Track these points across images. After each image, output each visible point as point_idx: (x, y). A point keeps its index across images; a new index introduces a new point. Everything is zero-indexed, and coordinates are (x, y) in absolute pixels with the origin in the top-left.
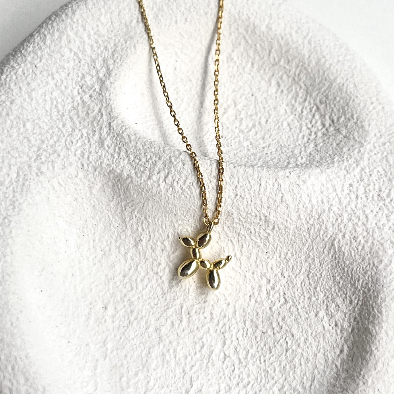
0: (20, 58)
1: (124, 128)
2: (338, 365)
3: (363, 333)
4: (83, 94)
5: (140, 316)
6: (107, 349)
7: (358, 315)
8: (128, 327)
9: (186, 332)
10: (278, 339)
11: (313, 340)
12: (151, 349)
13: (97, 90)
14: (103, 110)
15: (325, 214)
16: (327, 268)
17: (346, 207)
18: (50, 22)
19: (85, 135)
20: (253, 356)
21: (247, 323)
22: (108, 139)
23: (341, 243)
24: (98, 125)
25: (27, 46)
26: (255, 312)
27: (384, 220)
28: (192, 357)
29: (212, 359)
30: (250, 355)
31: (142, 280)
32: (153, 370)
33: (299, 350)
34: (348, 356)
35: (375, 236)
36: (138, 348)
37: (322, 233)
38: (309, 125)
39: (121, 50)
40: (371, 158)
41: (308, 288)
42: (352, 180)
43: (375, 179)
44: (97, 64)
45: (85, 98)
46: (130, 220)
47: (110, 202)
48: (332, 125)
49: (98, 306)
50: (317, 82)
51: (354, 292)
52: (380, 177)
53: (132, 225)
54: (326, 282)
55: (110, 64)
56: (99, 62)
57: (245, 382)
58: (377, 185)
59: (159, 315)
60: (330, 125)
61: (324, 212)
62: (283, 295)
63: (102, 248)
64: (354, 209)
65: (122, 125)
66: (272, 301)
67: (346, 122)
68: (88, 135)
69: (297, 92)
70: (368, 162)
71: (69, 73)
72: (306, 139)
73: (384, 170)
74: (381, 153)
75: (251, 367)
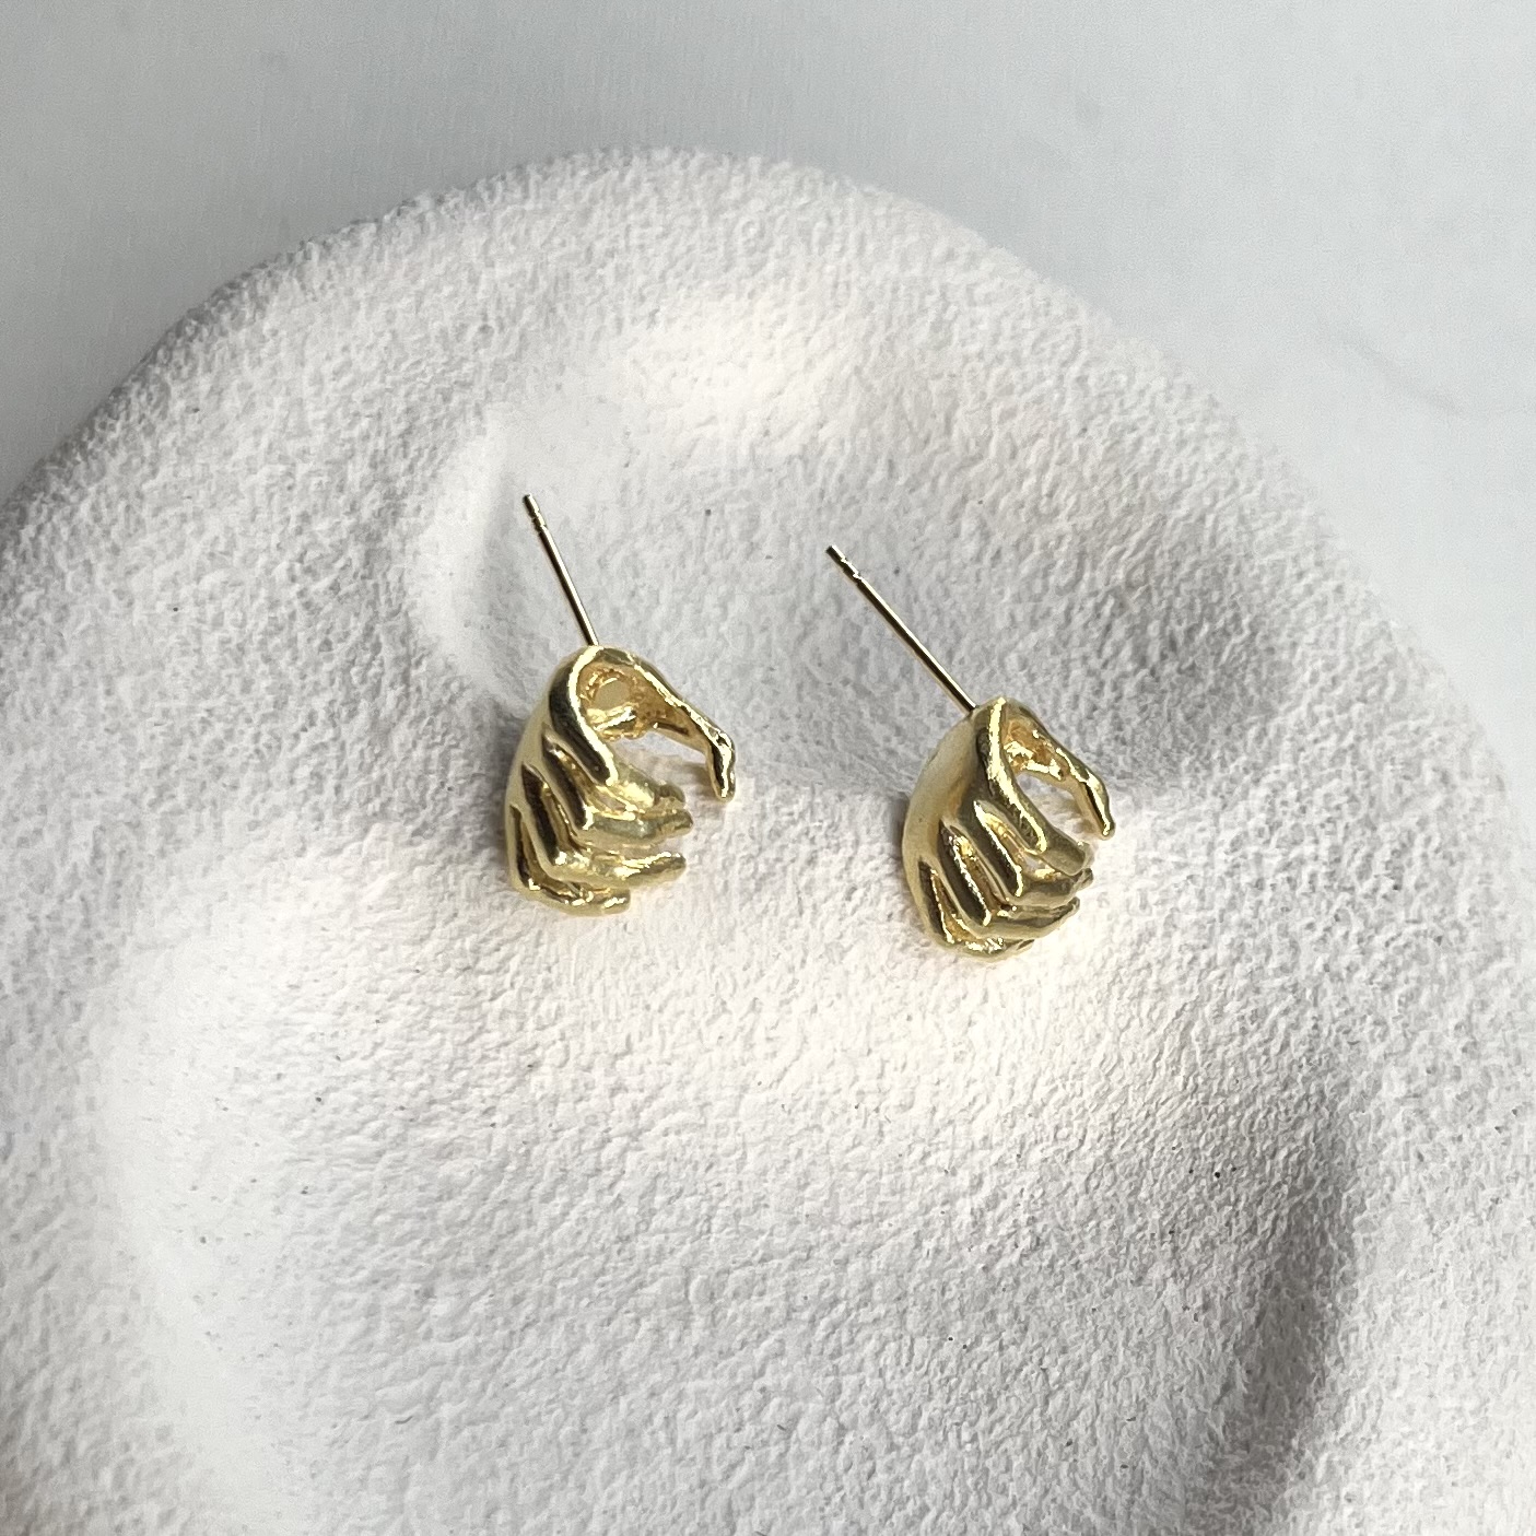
0: (82, 465)
1: (454, 686)
2: (1219, 1431)
3: (1295, 1319)
4: (309, 578)
5: (546, 1311)
6: (438, 1424)
7: (1277, 1263)
8: (506, 1349)
9: (704, 1357)
10: (1016, 1364)
11: (1133, 1360)
12: (589, 1422)
13: (356, 564)
14: (378, 628)
15: (1153, 942)
16: (1169, 1122)
17: (1222, 917)
18: (179, 341)
19: (322, 715)
20: (932, 1426)
21: (910, 1317)
22: (403, 725)
23: (1212, 1037)
24: (363, 681)
25: (103, 426)
26: (934, 1283)
27: (1351, 953)
28: (729, 1439)
29: (798, 1440)
30: (923, 1422)
31: (547, 1198)
32: (599, 1484)
33: (1088, 1396)
34: (1247, 1398)
35: (1323, 1003)
36: (544, 1418)
37: (1146, 1003)
38: (1094, 663)
39: (430, 427)
40: (1302, 754)
41: (1110, 1194)
42: (1238, 830)
43: (1317, 821)
44: (350, 477)
45: (316, 593)
46: (492, 1000)
47: (422, 940)
48: (1171, 655)
49: (402, 1285)
50: (1114, 514)
51: (1262, 1191)
52: (1335, 814)
53: (503, 1015)
54: (1168, 1171)
55: (397, 476)
56: (357, 472)
57: (910, 1507)
58: (1326, 843)
59: (612, 1308)
60: (1163, 657)
61: (1152, 934)
62: (1028, 1224)
63: (404, 1100)
64: (1249, 920)
65: (449, 675)
66: (991, 1247)
67: (1218, 643)
68: (332, 718)
69: (1049, 555)
70: (1292, 768)
71: (255, 511)
72: (1083, 706)
73: (1347, 791)
74: (1334, 737)
75: (929, 1461)
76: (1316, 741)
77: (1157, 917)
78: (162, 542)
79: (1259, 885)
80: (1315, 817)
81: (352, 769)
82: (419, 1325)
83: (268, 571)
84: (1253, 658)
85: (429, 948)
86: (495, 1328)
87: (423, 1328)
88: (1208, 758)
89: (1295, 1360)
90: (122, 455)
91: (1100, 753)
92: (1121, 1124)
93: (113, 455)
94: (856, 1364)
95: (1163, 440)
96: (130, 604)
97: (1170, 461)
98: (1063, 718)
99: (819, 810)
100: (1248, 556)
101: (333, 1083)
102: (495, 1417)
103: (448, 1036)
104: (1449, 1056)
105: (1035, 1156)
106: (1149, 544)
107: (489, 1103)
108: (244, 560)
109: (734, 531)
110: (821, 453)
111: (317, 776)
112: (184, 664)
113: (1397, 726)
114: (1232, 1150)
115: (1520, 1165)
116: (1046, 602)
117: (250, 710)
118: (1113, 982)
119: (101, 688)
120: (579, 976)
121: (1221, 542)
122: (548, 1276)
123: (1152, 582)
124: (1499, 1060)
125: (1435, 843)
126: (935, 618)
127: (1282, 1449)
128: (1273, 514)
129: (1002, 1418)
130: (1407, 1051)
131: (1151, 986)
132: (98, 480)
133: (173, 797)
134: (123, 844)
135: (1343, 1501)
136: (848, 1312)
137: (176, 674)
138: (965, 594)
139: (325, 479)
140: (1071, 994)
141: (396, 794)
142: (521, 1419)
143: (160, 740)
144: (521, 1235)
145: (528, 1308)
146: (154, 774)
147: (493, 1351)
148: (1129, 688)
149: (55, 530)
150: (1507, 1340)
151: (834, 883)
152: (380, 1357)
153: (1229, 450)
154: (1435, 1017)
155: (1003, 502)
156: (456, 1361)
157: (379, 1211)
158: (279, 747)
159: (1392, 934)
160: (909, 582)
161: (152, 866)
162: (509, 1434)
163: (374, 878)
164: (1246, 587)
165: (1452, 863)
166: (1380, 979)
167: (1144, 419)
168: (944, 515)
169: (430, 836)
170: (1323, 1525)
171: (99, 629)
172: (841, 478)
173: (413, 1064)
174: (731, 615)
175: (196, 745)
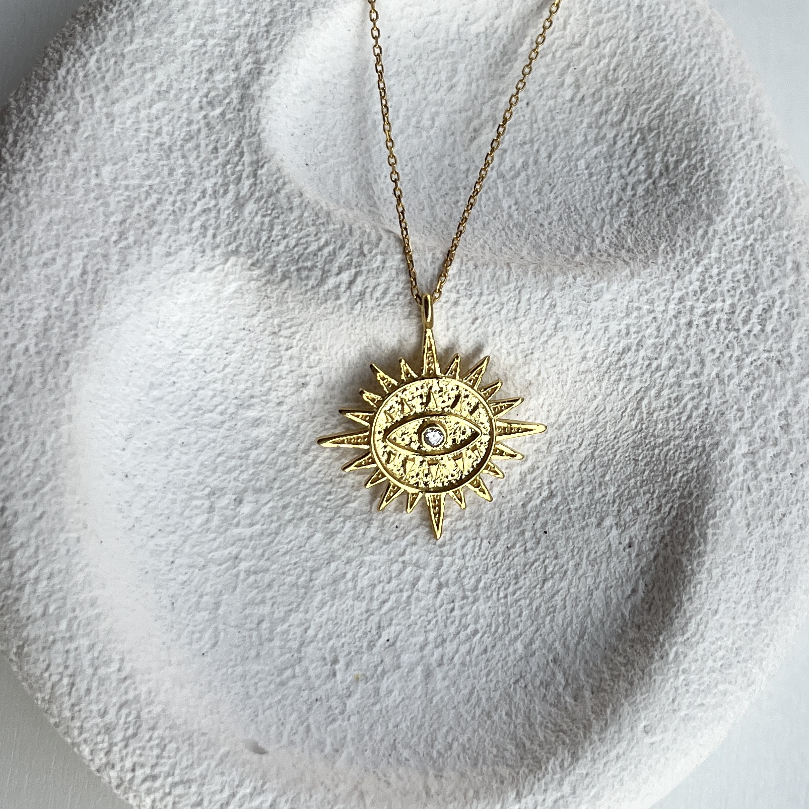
0: (94, 33)
1: (280, 182)
2: (627, 614)
3: (672, 566)
4: (209, 108)
5: (299, 515)
7: (668, 532)
8: (277, 534)
9: (375, 544)
10: (531, 560)
11: (590, 567)
12: (314, 575)
13: (235, 101)
14: (244, 142)
15: (629, 354)
16: (626, 443)
17: (667, 342)
19: (210, 191)
20: (485, 588)
21: (482, 528)
22: (252, 202)
23: (653, 406)
24: (233, 174)
26: (497, 510)
27: (732, 368)
28: (383, 587)
29: (418, 590)
30: (481, 585)
31: (306, 452)
32: (315, 610)
33: (565, 584)
34: (643, 600)
35: (713, 396)
36: (292, 572)
37: (622, 385)
38: (625, 171)
39: (282, 22)
40: (724, 248)
41: (591, 474)
42: (684, 291)
43: (726, 288)
44: (237, 48)
45: (213, 117)
46: (287, 350)
47: (253, 316)
48: (665, 174)
49: (227, 496)
50: (647, 86)
51: (666, 491)
52: (736, 284)
53: (291, 358)
54: (621, 468)
55: (262, 51)
56: (241, 45)
57: (469, 630)
58: (729, 301)
59: (332, 514)
60: (661, 174)
61: (629, 350)
62: (548, 484)
63: (238, 394)
64: (681, 345)
65: (278, 175)
66: (527, 494)
67: (691, 173)
68: (215, 192)
69: (609, 103)
70: (718, 255)
71: (184, 67)
72: (615, 198)
73: (745, 271)
74: (743, 239)
75: (481, 606)
76: (733, 240)
77: (633, 339)
78: (132, 84)
79: (690, 324)
80: (725, 286)
81: (223, 224)
82: (234, 518)
83: (188, 104)
84: (708, 186)
85: (255, 321)
86: (272, 522)
87: (236, 520)
88: (674, 245)
89: (669, 590)
90: (115, 29)
91: (619, 231)
92: (600, 440)
93: (110, 29)
94: (451, 551)
95: (679, 47)
96: (112, 122)
97: (681, 61)
98: (604, 203)
99: (464, 273)
100: (714, 123)
101: (202, 385)
102: (267, 570)
103: (263, 364)
104: (773, 432)
105: (556, 449)
106: (663, 107)
107: (281, 400)
108: (176, 95)
109: (443, 76)
110: (495, 32)
111: (204, 227)
112: (139, 158)
113: (777, 234)
114: (655, 465)
115: (800, 496)
116: (604, 130)
117: (172, 187)
118: (606, 372)
119: (94, 172)
120: (331, 347)
121: (701, 114)
122: (303, 494)
123: (662, 129)
124: (799, 435)
125: (786, 307)
126: (544, 134)
127: (654, 640)
128: (732, 97)
129: (521, 588)
130: (752, 427)
131: (625, 377)
132: (101, 43)
133: (126, 239)
134: (98, 266)
135: (680, 672)
136: (451, 523)
137: (134, 165)
138: (563, 120)
139: (223, 49)
140: (583, 377)
141: (245, 241)
142: (281, 571)
143: (123, 204)
144: (291, 470)
145: (289, 513)
146: (118, 224)
147: (270, 534)
148: (640, 191)
149: (76, 73)
150: (777, 590)
151: (467, 315)
152: (213, 536)
153: (714, 55)
154: (770, 408)
155: (589, 70)
156: (251, 538)
157: (219, 455)
158: (185, 210)
159: (755, 357)
160: (533, 111)
161: (113, 279)
162: (274, 580)
163: (230, 283)
164: (710, 142)
165: (793, 319)
166: (744, 383)
167: (670, 34)
168: (556, 73)
169: (260, 267)
170: (668, 685)
171: (94, 137)
172: (504, 46)
173: (244, 376)
174: (437, 124)
175: (141, 207)
